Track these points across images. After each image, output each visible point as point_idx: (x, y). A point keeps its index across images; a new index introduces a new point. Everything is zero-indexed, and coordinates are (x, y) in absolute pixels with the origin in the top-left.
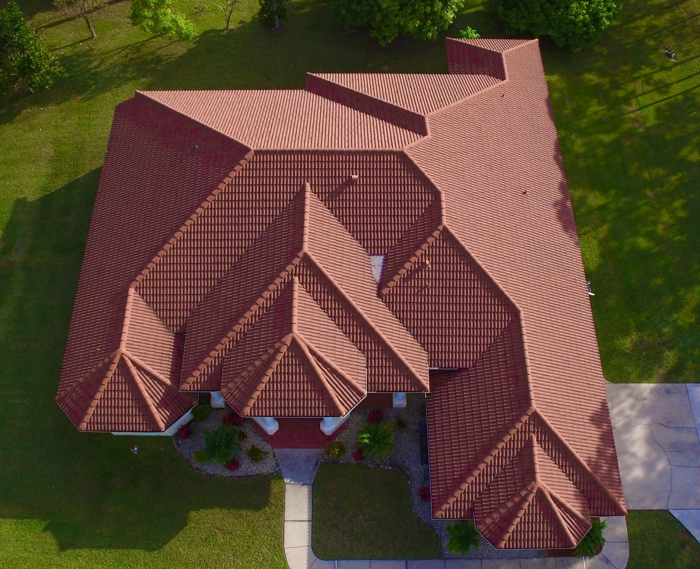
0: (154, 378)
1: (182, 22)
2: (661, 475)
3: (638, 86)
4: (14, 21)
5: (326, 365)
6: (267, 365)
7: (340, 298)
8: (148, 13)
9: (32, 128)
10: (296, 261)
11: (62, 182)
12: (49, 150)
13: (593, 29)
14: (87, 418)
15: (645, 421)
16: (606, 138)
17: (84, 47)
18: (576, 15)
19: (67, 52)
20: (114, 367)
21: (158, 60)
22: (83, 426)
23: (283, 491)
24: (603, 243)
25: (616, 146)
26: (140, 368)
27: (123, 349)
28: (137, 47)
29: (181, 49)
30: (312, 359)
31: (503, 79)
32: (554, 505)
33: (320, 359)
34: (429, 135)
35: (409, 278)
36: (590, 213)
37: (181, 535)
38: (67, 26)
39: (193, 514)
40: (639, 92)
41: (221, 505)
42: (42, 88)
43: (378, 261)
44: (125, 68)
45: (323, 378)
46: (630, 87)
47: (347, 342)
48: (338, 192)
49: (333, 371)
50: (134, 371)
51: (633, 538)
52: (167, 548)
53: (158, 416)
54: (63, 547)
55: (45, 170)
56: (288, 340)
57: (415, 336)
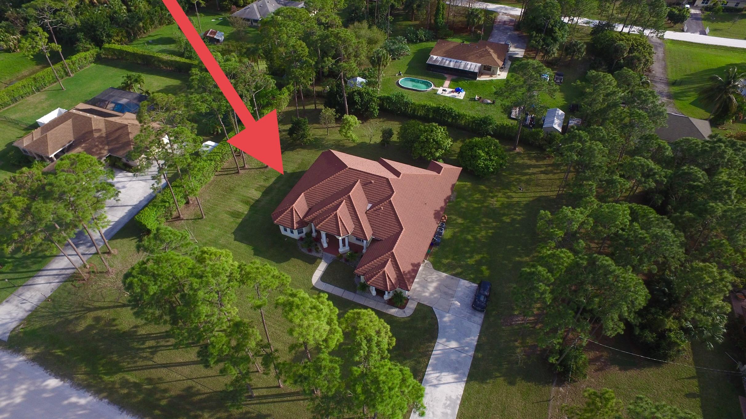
0: (298, 215)
1: (354, 136)
2: (435, 298)
3: (500, 195)
4: (304, 122)
5: (342, 222)
6: (327, 217)
7: (354, 209)
8: (344, 131)
9: (298, 154)
10: (346, 196)
11: (299, 170)
12: (300, 161)
13: (486, 170)
14: (277, 220)
15: (438, 282)
16: (476, 205)
17: (324, 137)
18: (479, 164)
19: (318, 137)
20: (289, 209)
21: (344, 146)
22: (275, 222)
23: (320, 263)
24: (455, 233)
25: (479, 209)
26: (296, 211)
27: (294, 205)
28: (339, 141)
29: (352, 145)
30: (339, 220)
31: (439, 173)
32: (387, 278)
33: (341, 220)
34: (400, 178)
35: (376, 211)
36: (456, 224)
37: (287, 262)
38: (322, 130)
39: (292, 259)
40: (499, 196)
41: (301, 260)
42: (305, 144)
43: (370, 205)
44: (333, 145)
45: (340, 225)
46: (496, 194)
47: (351, 220)
48: (366, 184)
49: (343, 225)
50: (294, 212)
51: (416, 310)
52: (282, 264)
53: (295, 225)
54: (255, 254)
55: (296, 166)
56: (335, 213)
57: (371, 227)
